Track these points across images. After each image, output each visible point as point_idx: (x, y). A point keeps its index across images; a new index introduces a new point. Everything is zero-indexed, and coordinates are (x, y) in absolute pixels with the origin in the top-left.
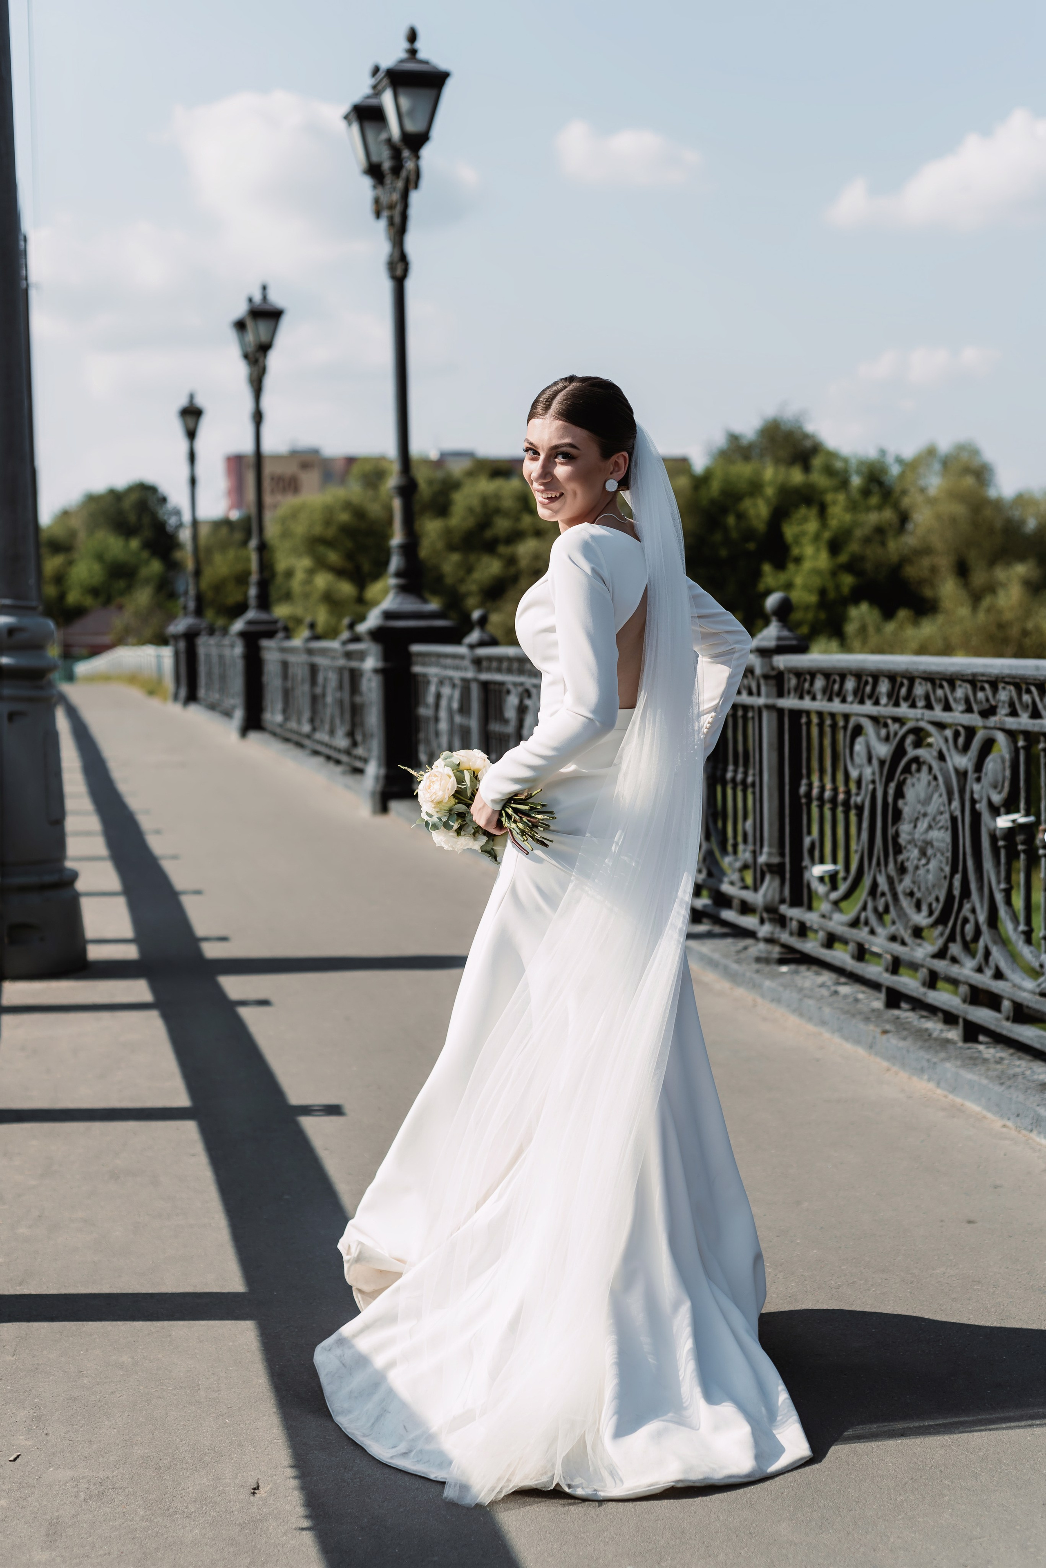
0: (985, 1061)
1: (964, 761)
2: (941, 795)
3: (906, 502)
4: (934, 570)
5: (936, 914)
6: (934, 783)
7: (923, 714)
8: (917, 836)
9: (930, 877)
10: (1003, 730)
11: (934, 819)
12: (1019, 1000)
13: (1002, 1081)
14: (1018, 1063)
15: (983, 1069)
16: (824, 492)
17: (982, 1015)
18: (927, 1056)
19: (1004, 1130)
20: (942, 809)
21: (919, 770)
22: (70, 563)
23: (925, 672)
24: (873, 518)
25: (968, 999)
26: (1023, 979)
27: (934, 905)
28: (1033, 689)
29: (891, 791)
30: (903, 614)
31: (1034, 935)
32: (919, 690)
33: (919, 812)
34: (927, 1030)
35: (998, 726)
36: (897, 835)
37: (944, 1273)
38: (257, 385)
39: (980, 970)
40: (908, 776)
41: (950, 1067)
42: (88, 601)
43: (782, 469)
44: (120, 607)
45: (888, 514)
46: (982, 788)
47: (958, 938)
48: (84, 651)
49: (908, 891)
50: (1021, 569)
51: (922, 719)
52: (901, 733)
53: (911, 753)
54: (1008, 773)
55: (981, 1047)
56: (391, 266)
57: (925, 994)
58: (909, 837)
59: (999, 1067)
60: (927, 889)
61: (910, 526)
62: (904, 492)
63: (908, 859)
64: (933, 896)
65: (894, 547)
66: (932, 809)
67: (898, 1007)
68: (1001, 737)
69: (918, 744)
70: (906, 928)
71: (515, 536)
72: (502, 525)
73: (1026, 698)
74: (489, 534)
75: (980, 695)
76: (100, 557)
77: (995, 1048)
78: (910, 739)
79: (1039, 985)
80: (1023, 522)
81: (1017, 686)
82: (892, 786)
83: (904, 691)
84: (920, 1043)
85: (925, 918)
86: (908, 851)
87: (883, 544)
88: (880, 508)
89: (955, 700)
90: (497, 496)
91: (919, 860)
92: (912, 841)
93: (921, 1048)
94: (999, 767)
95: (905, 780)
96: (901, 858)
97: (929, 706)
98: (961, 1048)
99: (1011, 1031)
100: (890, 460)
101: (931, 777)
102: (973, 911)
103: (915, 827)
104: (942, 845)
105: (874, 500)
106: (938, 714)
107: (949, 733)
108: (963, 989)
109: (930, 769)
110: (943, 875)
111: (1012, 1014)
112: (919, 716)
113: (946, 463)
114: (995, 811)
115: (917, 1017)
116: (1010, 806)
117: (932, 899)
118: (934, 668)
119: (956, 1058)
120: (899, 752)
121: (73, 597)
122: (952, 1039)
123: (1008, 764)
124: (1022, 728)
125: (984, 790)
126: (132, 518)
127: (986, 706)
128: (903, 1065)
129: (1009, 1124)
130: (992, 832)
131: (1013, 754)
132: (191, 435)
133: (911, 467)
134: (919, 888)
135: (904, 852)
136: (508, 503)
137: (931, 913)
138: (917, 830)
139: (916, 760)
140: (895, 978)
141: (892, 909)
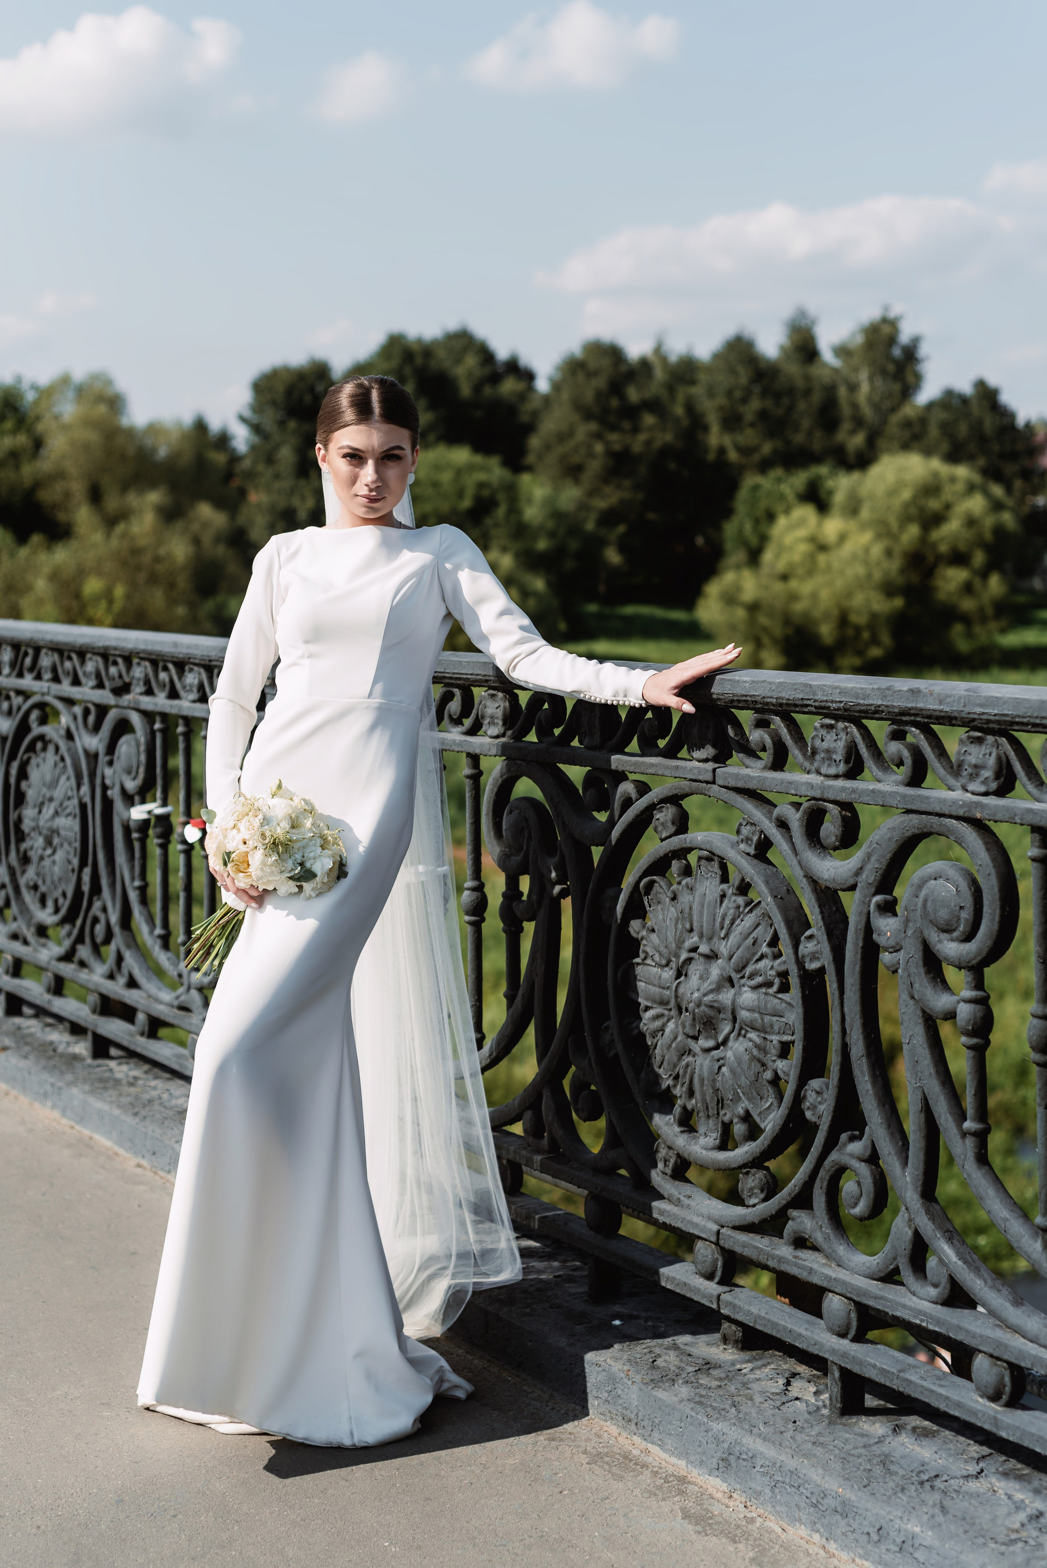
0: (117, 1082)
1: (95, 742)
2: (68, 779)
3: (40, 427)
4: (67, 495)
5: (63, 911)
6: (61, 765)
7: (49, 688)
8: (41, 823)
9: (56, 869)
10: (138, 710)
11: (61, 805)
12: (155, 1014)
13: (136, 1110)
14: (153, 1083)
15: (115, 1093)
17: (114, 1028)
18: (53, 1080)
19: (139, 1170)
20: (70, 793)
21: (44, 749)
23: (51, 642)
24: (7, 442)
25: (98, 1010)
26: (160, 989)
27: (61, 901)
28: (171, 666)
29: (14, 771)
30: (36, 539)
31: (172, 940)
32: (46, 661)
33: (44, 796)
34: (51, 1043)
35: (132, 705)
36: (20, 820)
37: (67, 1394)
39: (111, 977)
40: (32, 755)
41: (76, 1094)
45: (22, 439)
46: (114, 772)
47: (87, 939)
49: (31, 883)
50: (154, 497)
51: (48, 693)
52: (25, 708)
53: (36, 730)
54: (143, 758)
55: (112, 1064)
57: (49, 1002)
58: (33, 824)
59: (132, 1090)
60: (53, 882)
61: (43, 452)
62: (38, 418)
63: (32, 848)
64: (60, 891)
65: (28, 471)
66: (59, 793)
67: (19, 1013)
68: (135, 719)
69: (43, 721)
70: (28, 927)
73: (163, 676)
75: (113, 670)
77: (127, 1063)
78: (35, 715)
79: (177, 998)
80: (154, 450)
81: (154, 663)
82: (15, 765)
83: (28, 661)
84: (43, 1062)
85: (50, 915)
86: (31, 838)
87: (17, 467)
88: (15, 431)
89: (85, 673)
91: (44, 849)
92: (36, 828)
93: (44, 1068)
94: (133, 750)
95: (29, 759)
96: (24, 846)
97: (56, 679)
98: (89, 1066)
99: (146, 1049)
100: (25, 386)
101: (58, 758)
102: (104, 910)
103: (40, 812)
104: (70, 835)
105: (8, 424)
106: (66, 688)
107: (78, 710)
108: (93, 998)
109: (57, 749)
110: (70, 867)
111: (146, 1029)
112: (45, 690)
113: (81, 391)
114: (129, 800)
115: (40, 1025)
116: (144, 794)
117: (58, 893)
118: (61, 639)
119: (85, 1081)
120: (23, 728)
122: (80, 1054)
123: (142, 748)
124: (159, 709)
125: (116, 776)
127: (119, 683)
128: (24, 1089)
129: (144, 1163)
130: (125, 824)
131: (149, 737)
133: (47, 393)
134: (44, 882)
135: (28, 839)
137: (57, 910)
138: (41, 817)
139: (42, 738)
140: (17, 981)
141: (13, 903)
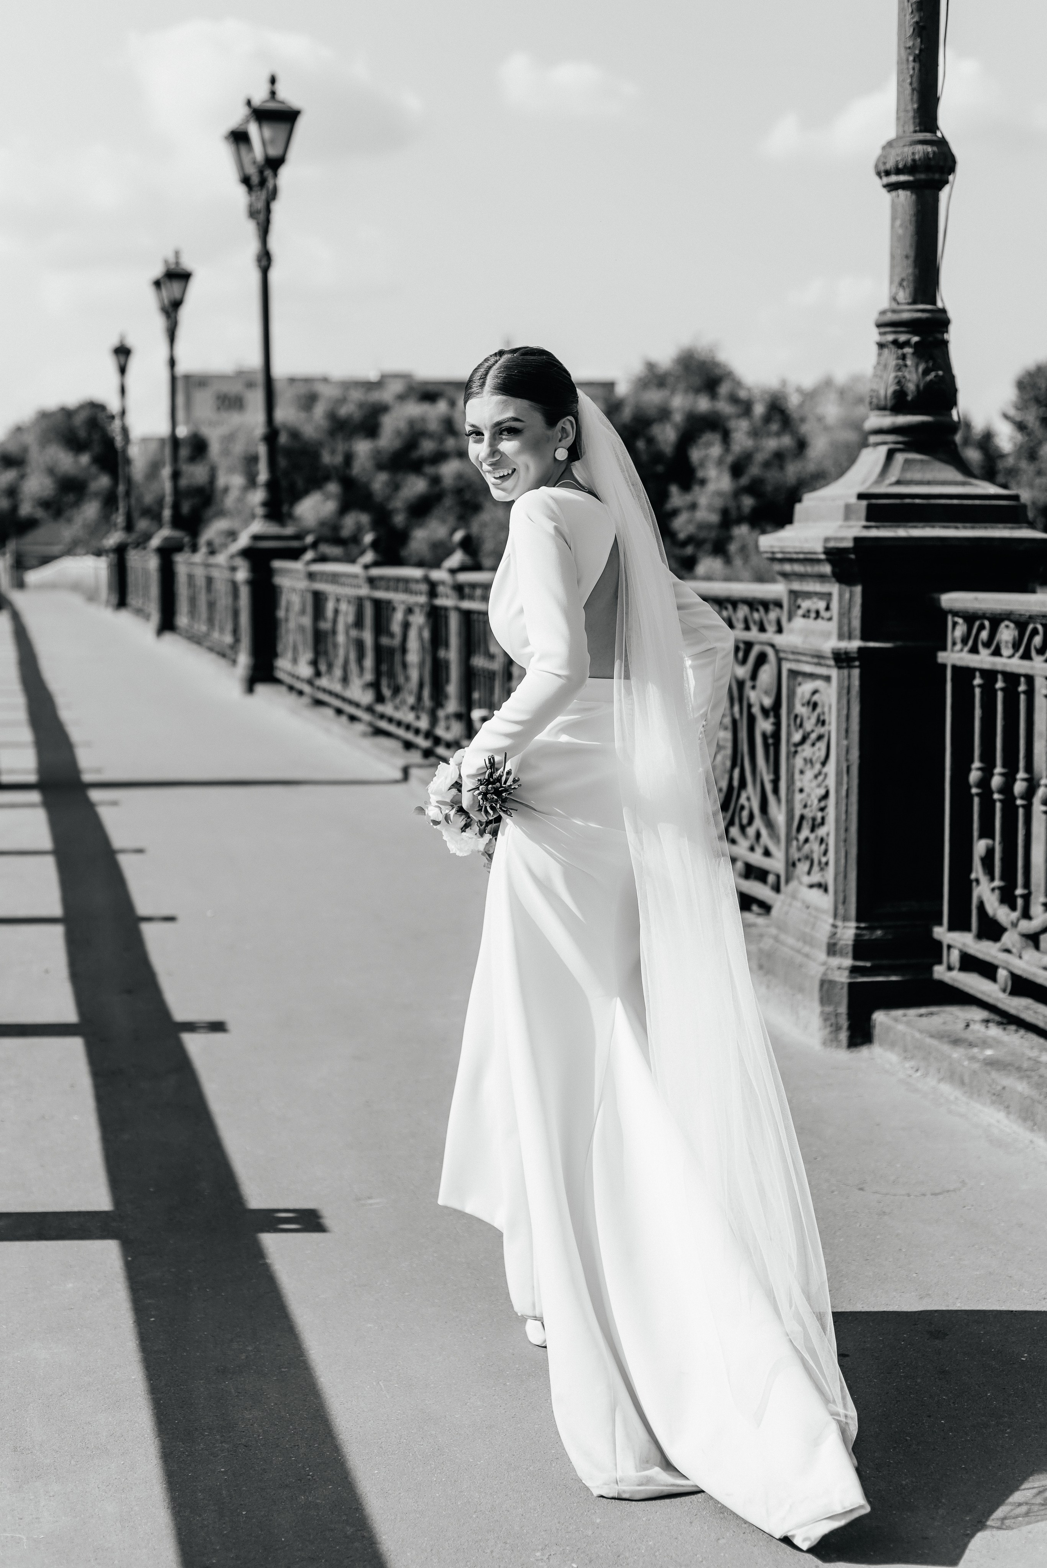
3: (805, 429)
16: (728, 418)
22: (22, 477)
24: (772, 444)
38: (172, 334)
42: (40, 513)
43: (691, 397)
44: (69, 520)
45: (786, 441)
47: (737, 822)
48: (34, 562)
56: (259, 260)
61: (807, 453)
62: (803, 420)
71: (440, 457)
72: (428, 446)
74: (415, 455)
76: (51, 471)
87: (782, 468)
88: (778, 434)
90: (423, 420)
100: (791, 389)
105: (774, 427)
113: (842, 393)
121: (26, 509)
126: (82, 434)
132: (123, 370)
133: (810, 396)
136: (433, 426)
